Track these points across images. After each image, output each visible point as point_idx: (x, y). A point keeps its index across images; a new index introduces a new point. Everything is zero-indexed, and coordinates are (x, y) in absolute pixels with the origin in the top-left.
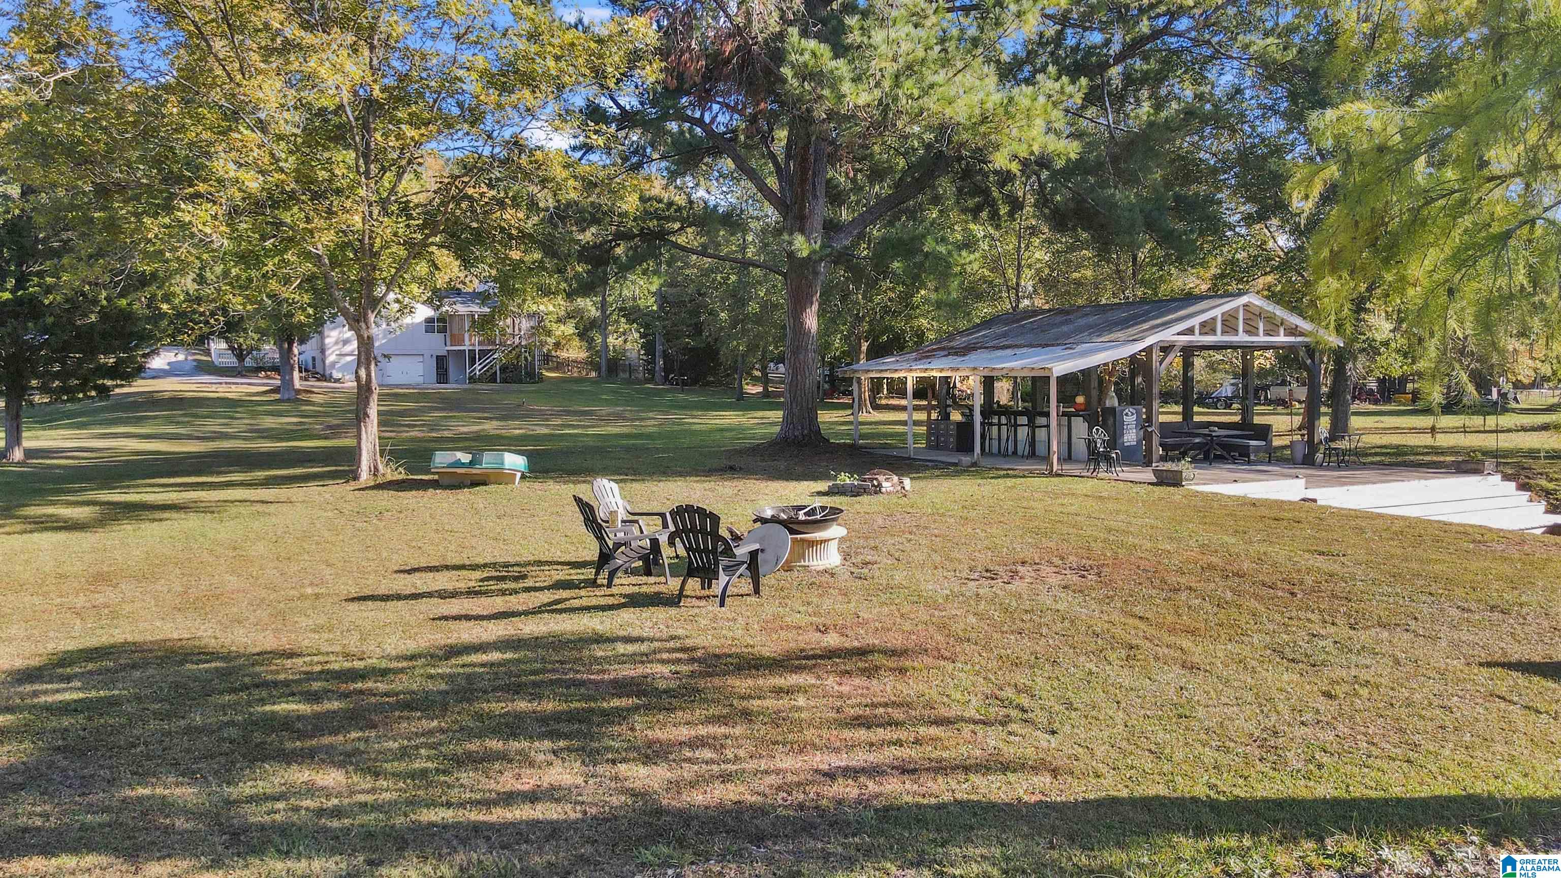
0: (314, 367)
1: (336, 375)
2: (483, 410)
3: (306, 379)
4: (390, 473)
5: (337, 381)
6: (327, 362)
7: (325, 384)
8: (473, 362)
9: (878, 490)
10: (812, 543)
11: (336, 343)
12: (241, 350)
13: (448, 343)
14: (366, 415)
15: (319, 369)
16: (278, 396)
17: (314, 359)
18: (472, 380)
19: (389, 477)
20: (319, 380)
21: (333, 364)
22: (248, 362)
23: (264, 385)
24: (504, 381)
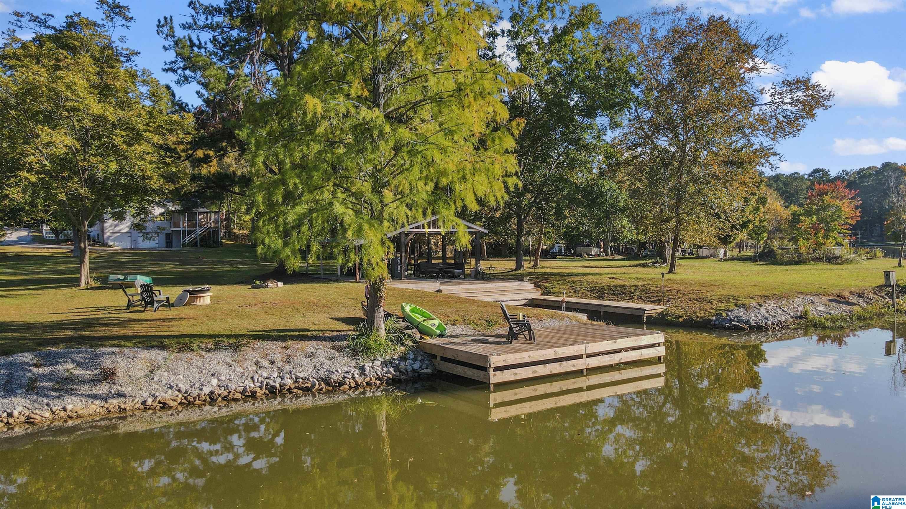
0: (98, 239)
1: (111, 243)
2: (174, 261)
3: (93, 245)
4: (93, 284)
5: (110, 246)
6: (105, 236)
7: (103, 248)
8: (184, 237)
9: (267, 286)
10: (198, 297)
11: (111, 226)
12: (58, 231)
13: (172, 226)
14: (84, 261)
15: (101, 240)
16: (72, 254)
17: (98, 235)
18: (184, 245)
19: (93, 285)
20: (100, 246)
21: (109, 237)
22: (62, 236)
23: (67, 249)
24: (201, 246)
